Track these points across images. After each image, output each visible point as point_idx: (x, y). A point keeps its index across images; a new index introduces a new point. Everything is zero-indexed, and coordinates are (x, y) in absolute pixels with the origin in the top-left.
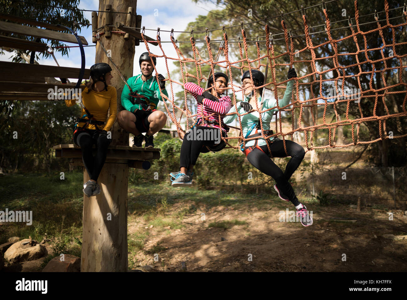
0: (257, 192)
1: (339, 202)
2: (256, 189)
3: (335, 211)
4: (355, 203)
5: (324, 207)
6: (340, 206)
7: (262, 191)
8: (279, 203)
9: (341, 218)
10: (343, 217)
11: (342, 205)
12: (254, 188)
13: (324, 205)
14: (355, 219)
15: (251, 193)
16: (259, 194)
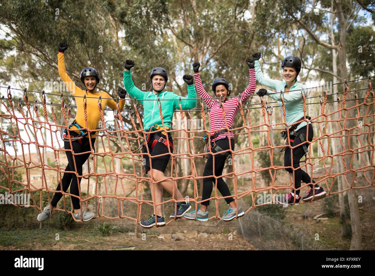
0: (40, 227)
1: (119, 231)
2: (40, 224)
3: (116, 240)
4: (132, 231)
5: (106, 237)
6: (120, 235)
7: (46, 226)
8: (64, 237)
9: (122, 247)
10: (124, 246)
11: (122, 233)
12: (37, 223)
13: (107, 235)
14: (133, 246)
15: (34, 229)
16: (43, 229)
